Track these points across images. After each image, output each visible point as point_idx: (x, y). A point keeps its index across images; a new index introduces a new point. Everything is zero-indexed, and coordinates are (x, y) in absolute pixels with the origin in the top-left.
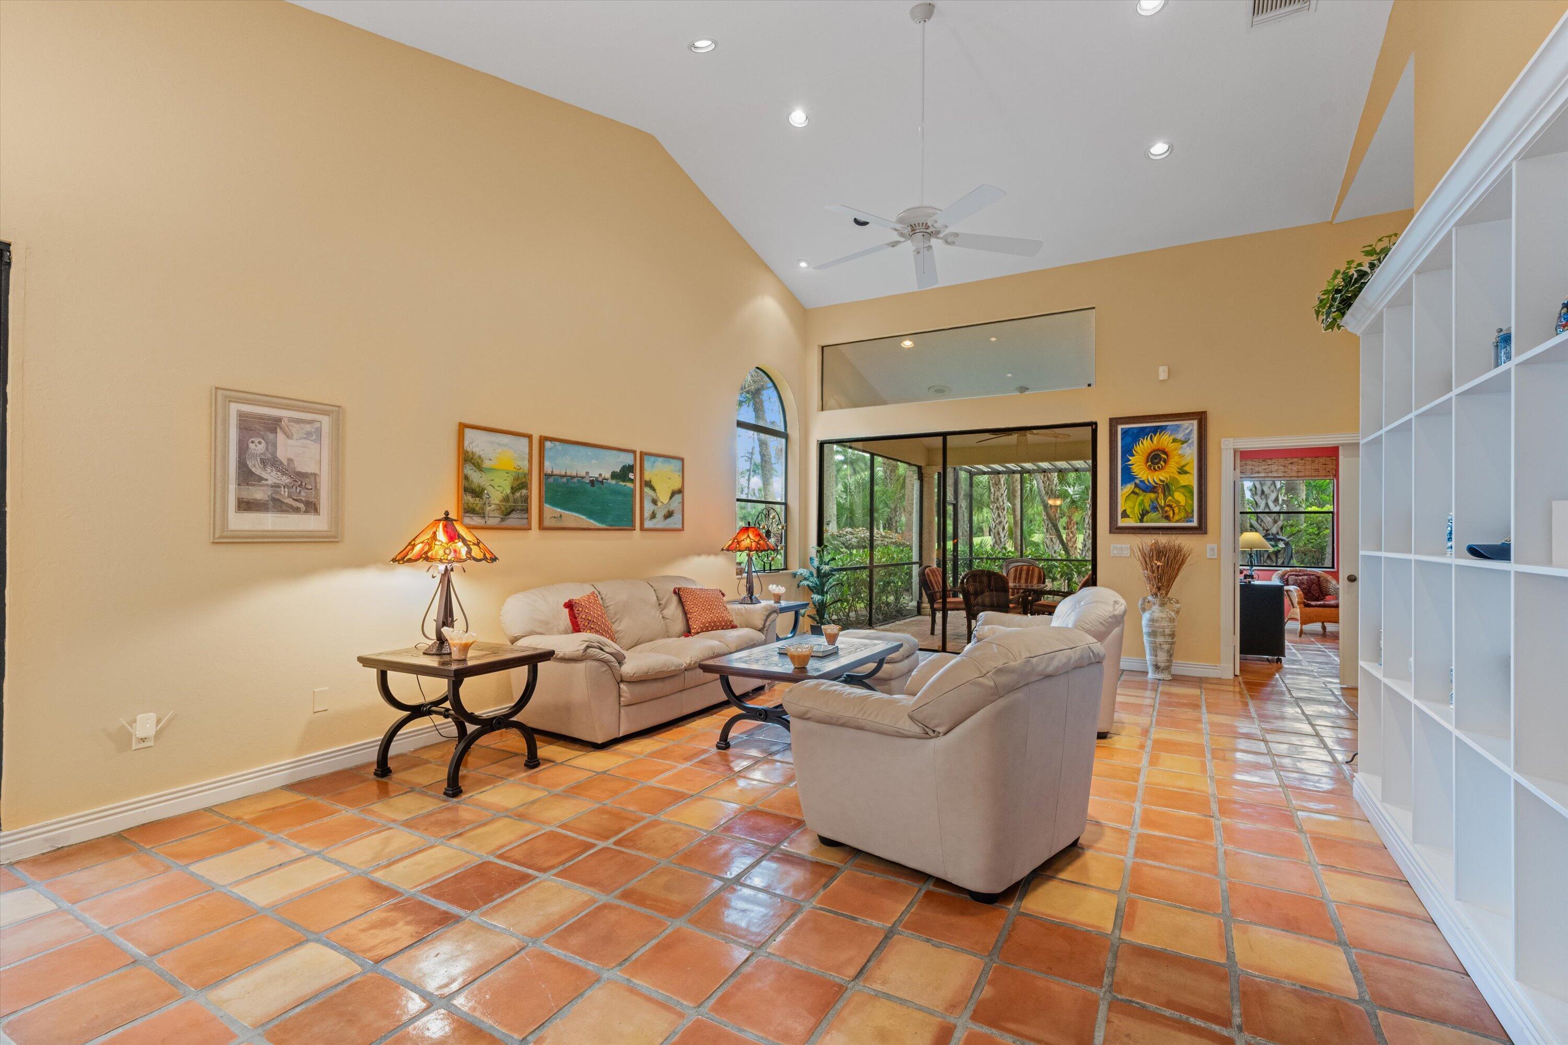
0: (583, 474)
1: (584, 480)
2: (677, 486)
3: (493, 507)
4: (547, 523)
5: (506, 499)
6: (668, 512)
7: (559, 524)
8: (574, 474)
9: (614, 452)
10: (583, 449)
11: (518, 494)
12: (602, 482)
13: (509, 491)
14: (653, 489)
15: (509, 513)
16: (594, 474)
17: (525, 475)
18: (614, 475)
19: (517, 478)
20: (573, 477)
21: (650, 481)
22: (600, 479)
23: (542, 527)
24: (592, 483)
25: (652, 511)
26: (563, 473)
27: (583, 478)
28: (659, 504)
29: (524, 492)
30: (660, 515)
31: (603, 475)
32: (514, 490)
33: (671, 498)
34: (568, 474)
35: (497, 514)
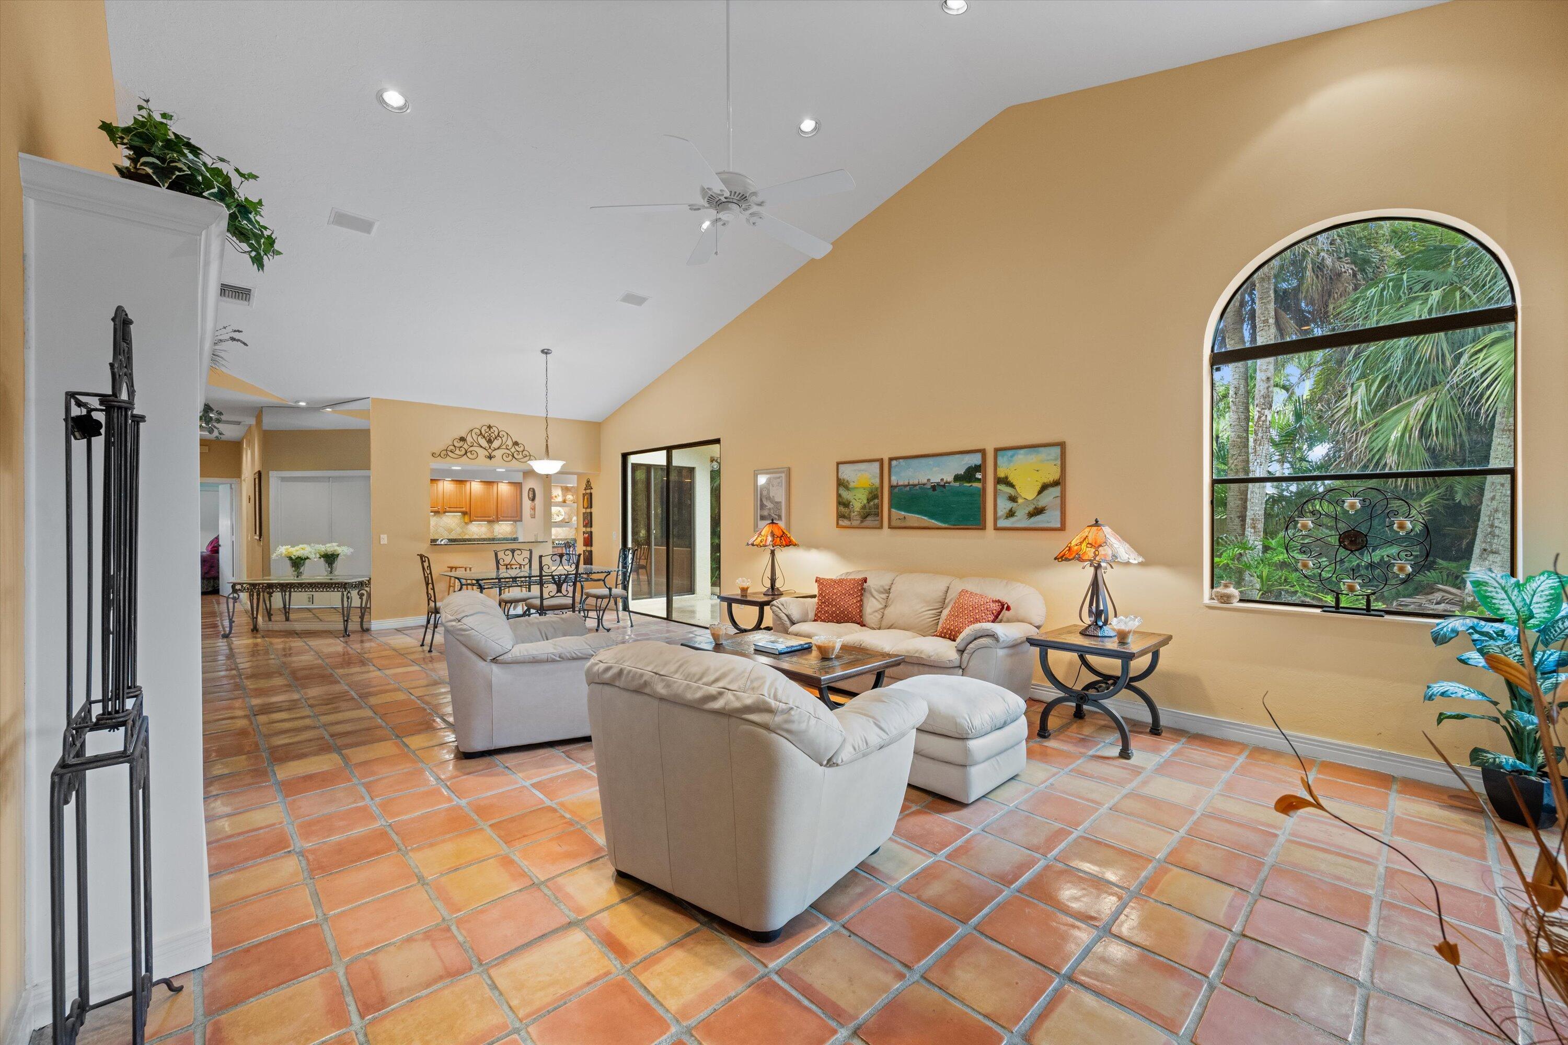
0: (925, 481)
1: (926, 486)
3: (856, 513)
4: (894, 523)
5: (864, 507)
6: (1036, 508)
7: (903, 524)
8: (916, 482)
9: (957, 456)
10: (923, 460)
11: (872, 503)
12: (944, 486)
13: (865, 502)
14: (1011, 485)
15: (866, 517)
16: (936, 479)
17: (877, 489)
18: (957, 478)
19: (870, 493)
20: (915, 485)
21: (1007, 478)
22: (942, 483)
23: (890, 527)
24: (934, 488)
25: (1009, 508)
26: (906, 483)
27: (924, 485)
28: (1020, 501)
29: (876, 501)
30: (1021, 513)
31: (945, 480)
32: (869, 500)
33: (1040, 492)
34: (911, 483)
35: (858, 518)
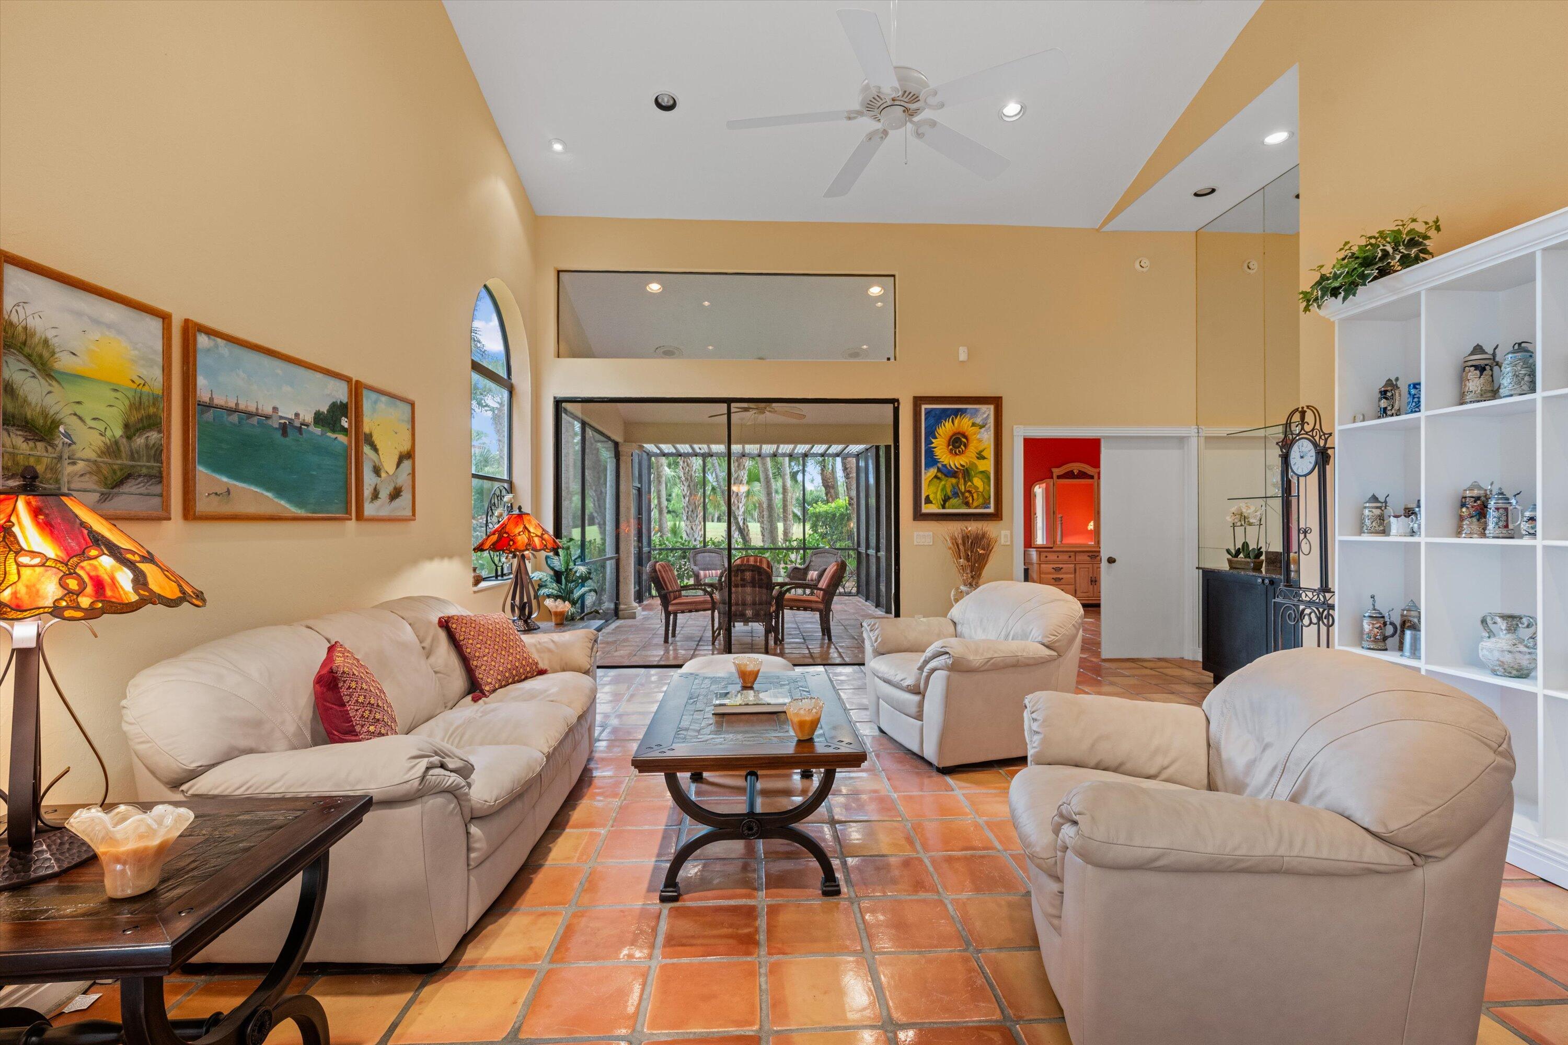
0: (268, 410)
1: (270, 422)
2: (406, 447)
3: (81, 465)
4: (202, 506)
5: (112, 450)
6: (395, 488)
7: (226, 509)
8: (252, 408)
9: (319, 376)
10: (266, 361)
11: (140, 441)
12: (300, 430)
13: (118, 432)
14: (375, 449)
15: (120, 483)
16: (287, 412)
17: (155, 399)
18: (319, 419)
19: (136, 405)
20: (250, 415)
21: (371, 435)
22: (297, 424)
23: (189, 513)
24: (284, 429)
25: (373, 486)
26: (232, 404)
27: (268, 417)
28: (383, 475)
29: (154, 436)
30: (384, 494)
31: (301, 416)
32: (130, 430)
33: (398, 465)
34: (242, 406)
35: (90, 483)
